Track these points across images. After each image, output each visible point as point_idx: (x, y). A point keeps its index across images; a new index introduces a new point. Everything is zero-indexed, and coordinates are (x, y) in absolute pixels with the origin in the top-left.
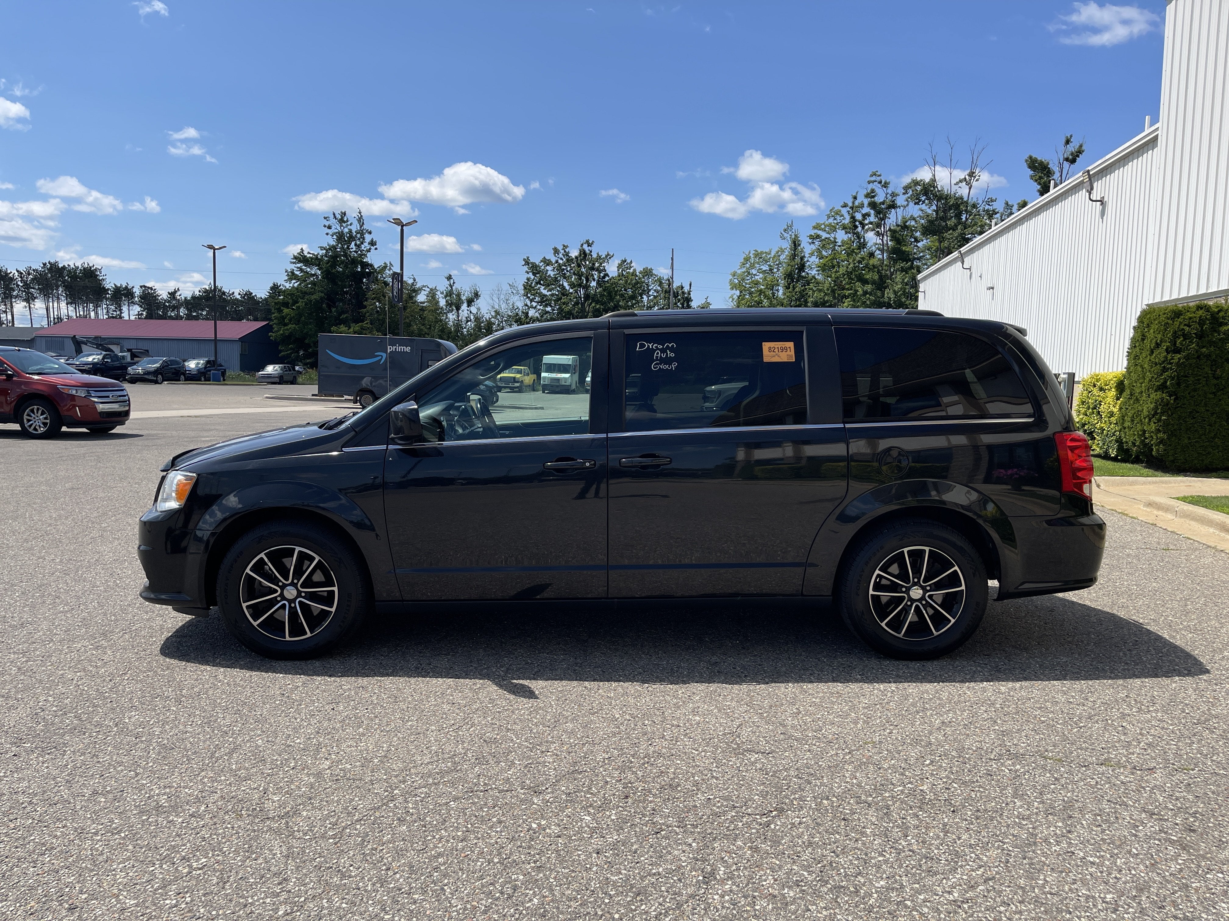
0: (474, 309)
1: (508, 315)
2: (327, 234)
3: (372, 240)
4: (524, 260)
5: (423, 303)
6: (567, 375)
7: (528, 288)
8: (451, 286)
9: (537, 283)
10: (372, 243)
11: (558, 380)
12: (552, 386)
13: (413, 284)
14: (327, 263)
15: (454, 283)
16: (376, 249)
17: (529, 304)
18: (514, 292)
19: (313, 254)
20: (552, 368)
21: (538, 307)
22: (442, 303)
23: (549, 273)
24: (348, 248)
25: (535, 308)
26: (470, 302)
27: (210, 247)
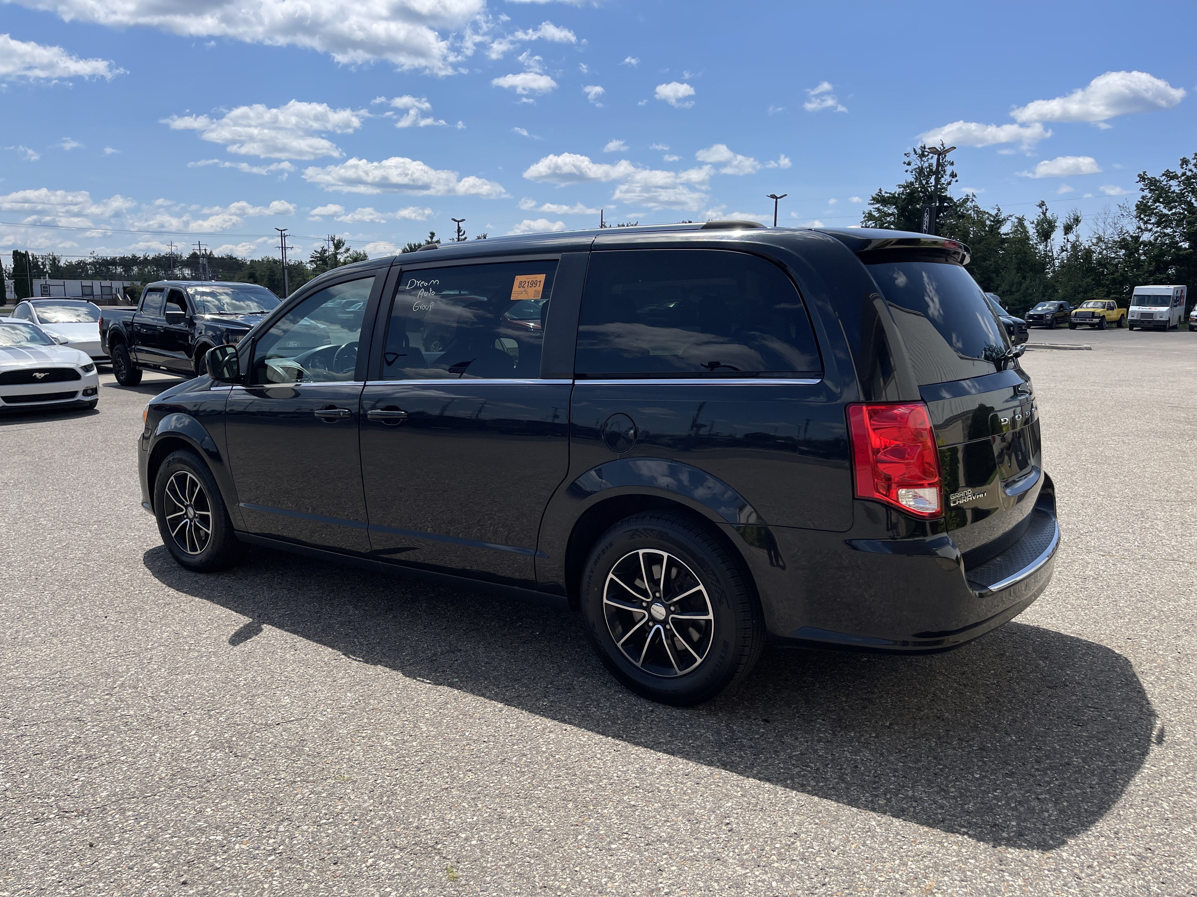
0: (1072, 237)
1: (1114, 242)
2: (907, 171)
3: (953, 172)
4: (1139, 175)
5: (1008, 234)
6: (1164, 309)
7: (1143, 209)
8: (1044, 214)
9: (1155, 201)
10: (953, 175)
11: (1151, 315)
12: (1143, 322)
13: (997, 215)
14: (903, 201)
15: (1047, 210)
16: (957, 181)
17: (1143, 227)
18: (1125, 214)
19: (890, 193)
20: (1143, 300)
21: (1155, 229)
22: (1032, 231)
23: (1172, 189)
24: (927, 183)
25: (1151, 230)
26: (1068, 229)
27: (773, 196)
